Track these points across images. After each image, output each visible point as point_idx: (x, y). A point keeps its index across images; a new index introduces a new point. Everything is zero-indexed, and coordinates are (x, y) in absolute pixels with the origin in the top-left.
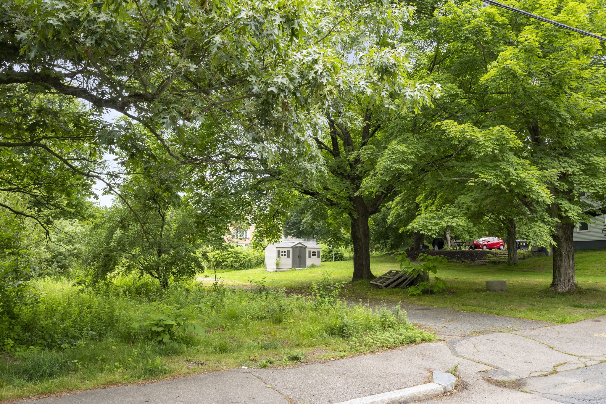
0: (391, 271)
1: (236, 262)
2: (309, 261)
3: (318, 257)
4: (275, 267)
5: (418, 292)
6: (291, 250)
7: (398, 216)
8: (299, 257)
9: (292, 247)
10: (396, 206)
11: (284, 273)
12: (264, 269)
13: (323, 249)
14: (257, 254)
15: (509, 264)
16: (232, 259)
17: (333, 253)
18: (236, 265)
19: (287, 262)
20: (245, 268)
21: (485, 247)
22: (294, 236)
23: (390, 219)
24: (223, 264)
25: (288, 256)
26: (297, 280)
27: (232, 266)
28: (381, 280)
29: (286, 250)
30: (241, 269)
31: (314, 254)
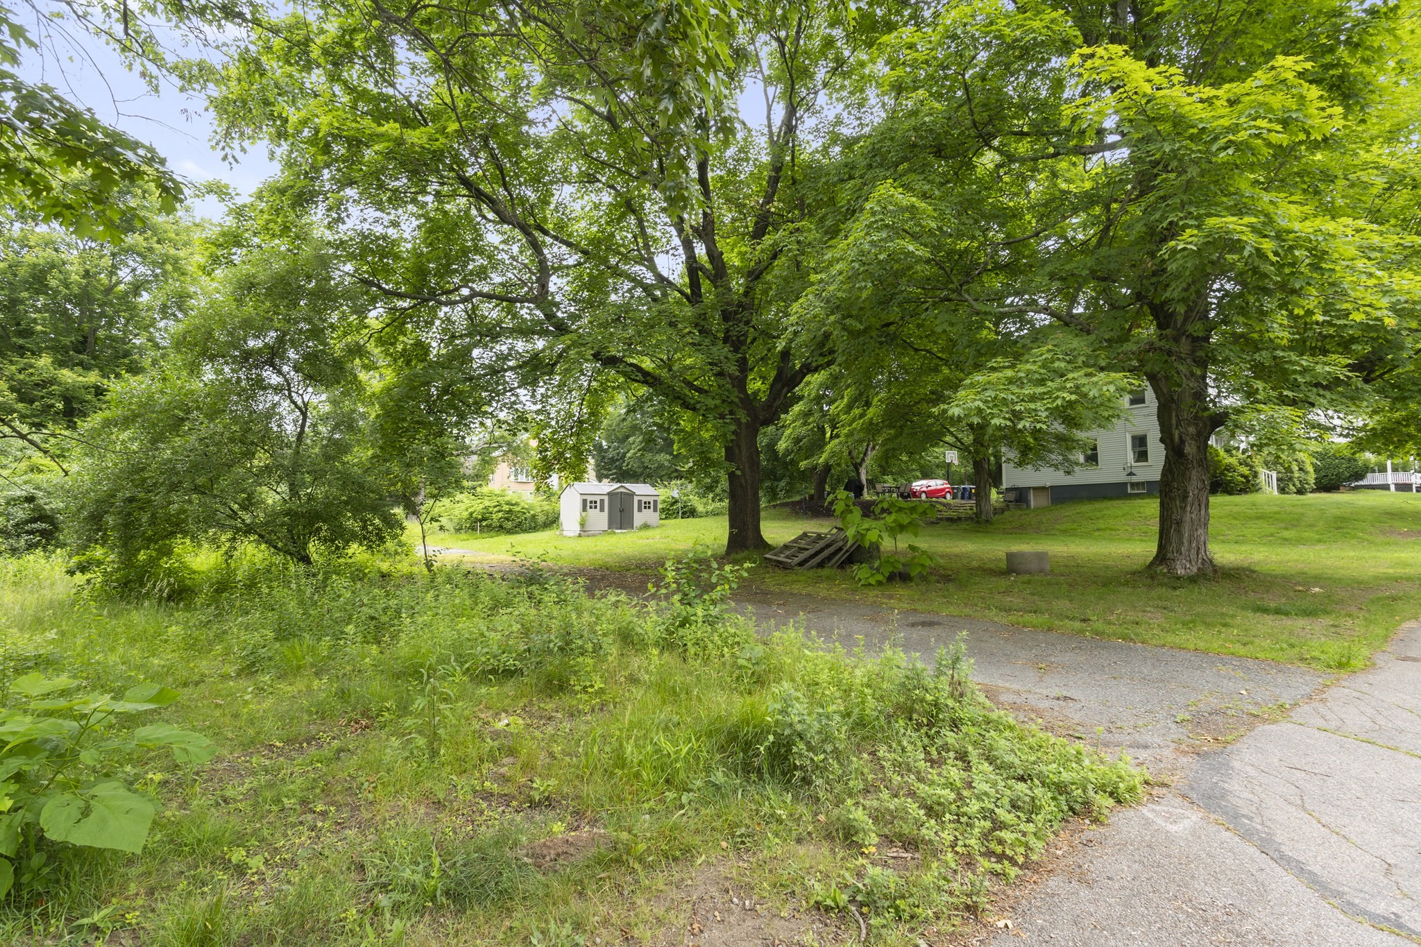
0: (805, 534)
1: (507, 519)
2: (639, 518)
3: (655, 510)
4: (578, 528)
5: (880, 577)
6: (606, 499)
7: (797, 440)
8: (622, 511)
9: (610, 494)
10: (794, 421)
11: (594, 539)
12: (558, 532)
13: (662, 498)
14: (546, 506)
15: (978, 522)
16: (500, 515)
17: (679, 505)
18: (509, 525)
19: (600, 519)
20: (525, 531)
21: (924, 496)
22: (613, 480)
23: (782, 446)
24: (484, 524)
25: (602, 510)
26: (618, 551)
27: (501, 527)
28: (788, 553)
29: (598, 499)
30: (517, 533)
31: (647, 505)
